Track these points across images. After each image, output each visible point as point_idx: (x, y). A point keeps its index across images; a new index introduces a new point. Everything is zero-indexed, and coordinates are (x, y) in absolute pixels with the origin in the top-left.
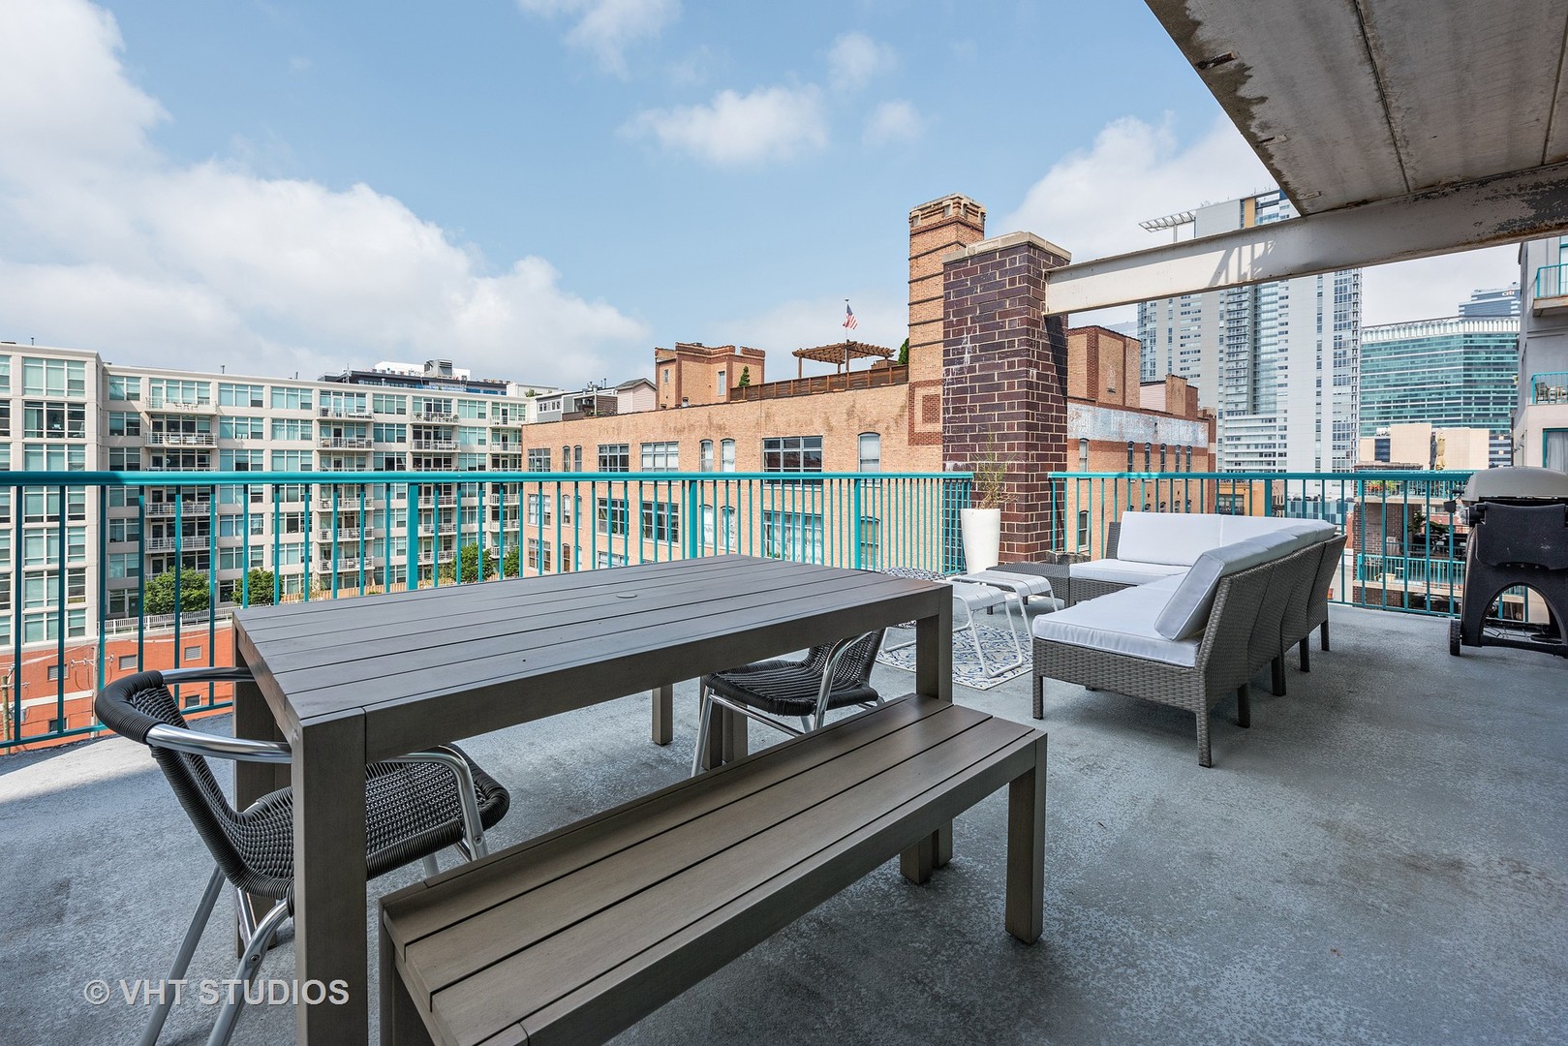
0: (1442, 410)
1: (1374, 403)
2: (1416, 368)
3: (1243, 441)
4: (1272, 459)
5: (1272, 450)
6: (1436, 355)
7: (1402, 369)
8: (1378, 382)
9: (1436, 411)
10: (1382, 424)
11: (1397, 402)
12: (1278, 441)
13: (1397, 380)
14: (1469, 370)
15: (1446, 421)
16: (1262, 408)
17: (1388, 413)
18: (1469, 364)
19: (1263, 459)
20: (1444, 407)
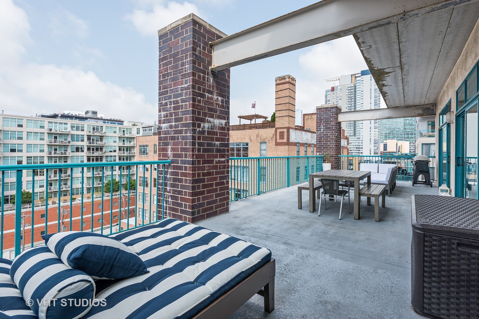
0: (399, 136)
1: (383, 134)
2: (393, 124)
3: (352, 144)
4: (359, 149)
5: (359, 147)
6: (398, 121)
7: (390, 125)
8: (384, 128)
9: (397, 136)
10: (385, 140)
11: (388, 133)
12: (361, 144)
13: (388, 128)
14: (405, 125)
15: (400, 139)
16: (357, 135)
17: (386, 137)
18: (405, 124)
19: (357, 149)
20: (399, 135)
